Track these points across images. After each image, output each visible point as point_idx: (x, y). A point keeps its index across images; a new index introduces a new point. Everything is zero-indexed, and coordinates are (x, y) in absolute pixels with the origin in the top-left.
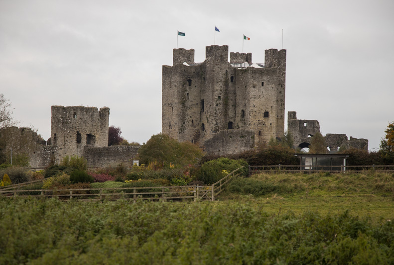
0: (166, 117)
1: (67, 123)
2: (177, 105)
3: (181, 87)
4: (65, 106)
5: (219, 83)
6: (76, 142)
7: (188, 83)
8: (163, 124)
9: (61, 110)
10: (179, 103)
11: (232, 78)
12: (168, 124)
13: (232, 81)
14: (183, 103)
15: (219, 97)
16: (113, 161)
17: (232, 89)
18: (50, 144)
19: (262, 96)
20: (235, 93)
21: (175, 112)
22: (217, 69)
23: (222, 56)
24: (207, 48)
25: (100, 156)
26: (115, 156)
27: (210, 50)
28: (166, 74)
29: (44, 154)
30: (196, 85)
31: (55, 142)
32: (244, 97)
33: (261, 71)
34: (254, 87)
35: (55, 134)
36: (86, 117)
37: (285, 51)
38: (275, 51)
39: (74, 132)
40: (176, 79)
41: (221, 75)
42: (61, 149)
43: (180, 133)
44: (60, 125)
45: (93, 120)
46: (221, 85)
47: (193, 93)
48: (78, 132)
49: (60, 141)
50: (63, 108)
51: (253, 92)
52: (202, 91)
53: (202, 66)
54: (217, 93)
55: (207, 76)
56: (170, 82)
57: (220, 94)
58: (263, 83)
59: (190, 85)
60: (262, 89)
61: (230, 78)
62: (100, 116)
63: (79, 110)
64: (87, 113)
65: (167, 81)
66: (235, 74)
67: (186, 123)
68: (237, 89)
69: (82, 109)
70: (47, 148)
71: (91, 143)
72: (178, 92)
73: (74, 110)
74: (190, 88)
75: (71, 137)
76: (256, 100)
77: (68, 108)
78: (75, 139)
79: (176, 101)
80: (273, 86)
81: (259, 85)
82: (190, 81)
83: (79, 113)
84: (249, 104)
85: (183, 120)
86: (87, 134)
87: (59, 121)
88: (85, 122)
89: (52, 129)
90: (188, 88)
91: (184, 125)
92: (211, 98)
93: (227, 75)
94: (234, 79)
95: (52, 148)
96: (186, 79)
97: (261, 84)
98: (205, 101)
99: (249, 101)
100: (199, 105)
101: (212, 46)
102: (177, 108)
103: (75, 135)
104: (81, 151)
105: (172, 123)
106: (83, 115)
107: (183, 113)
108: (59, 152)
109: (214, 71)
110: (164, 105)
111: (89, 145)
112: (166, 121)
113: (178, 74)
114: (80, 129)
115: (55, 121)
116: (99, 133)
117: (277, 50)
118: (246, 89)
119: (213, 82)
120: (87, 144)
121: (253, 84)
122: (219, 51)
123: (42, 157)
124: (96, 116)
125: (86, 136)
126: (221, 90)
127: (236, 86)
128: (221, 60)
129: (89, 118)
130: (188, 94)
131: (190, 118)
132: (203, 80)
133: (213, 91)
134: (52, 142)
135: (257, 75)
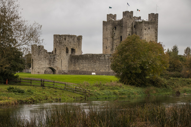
0: (105, 44)
1: (61, 43)
2: (110, 38)
3: (112, 30)
4: (60, 35)
5: (129, 28)
6: (66, 52)
7: (115, 28)
8: (103, 47)
9: (58, 36)
10: (111, 37)
11: (135, 26)
12: (106, 47)
13: (135, 27)
14: (113, 37)
15: (129, 34)
16: (85, 62)
17: (135, 31)
18: (53, 53)
19: (149, 34)
20: (136, 33)
21: (109, 41)
22: (128, 22)
23: (130, 16)
24: (123, 12)
25: (78, 60)
26: (86, 59)
27: (125, 13)
28: (104, 25)
29: (50, 58)
30: (118, 29)
31: (55, 53)
32: (140, 34)
33: (148, 22)
34: (145, 30)
35: (56, 49)
36: (71, 40)
37: (158, 14)
38: (153, 14)
39: (65, 48)
40: (110, 27)
41: (130, 24)
42: (58, 56)
43: (111, 51)
44: (58, 44)
45: (74, 42)
46: (130, 29)
47: (117, 33)
48: (67, 48)
49: (58, 52)
50: (60, 36)
51: (145, 32)
52: (121, 32)
53: (121, 21)
54: (128, 33)
55: (124, 25)
56: (106, 28)
57: (130, 33)
58: (149, 28)
59: (116, 29)
60: (149, 31)
61: (134, 26)
62: (78, 39)
63: (67, 36)
64: (71, 38)
65: (105, 28)
66: (136, 24)
67: (114, 46)
68: (137, 31)
69: (69, 36)
70: (51, 55)
71: (73, 53)
72: (110, 32)
73: (65, 36)
74: (116, 31)
75: (63, 50)
76: (146, 36)
77: (62, 35)
78: (65, 51)
79: (109, 36)
80: (154, 29)
81: (147, 29)
82: (116, 28)
83: (67, 38)
84: (143, 37)
85: (113, 45)
86: (71, 49)
87: (57, 42)
88: (70, 42)
89: (54, 46)
90: (115, 31)
91: (113, 47)
92: (125, 35)
93: (132, 25)
94: (136, 26)
95: (54, 56)
96: (114, 26)
97: (148, 28)
98: (122, 36)
99: (143, 36)
100: (120, 38)
101: (126, 12)
102: (110, 40)
103: (65, 49)
104: (68, 57)
105: (107, 47)
106: (69, 39)
107: (113, 42)
108: (58, 57)
109: (127, 23)
110: (103, 39)
111: (72, 54)
112: (105, 46)
113: (110, 24)
114: (68, 46)
115: (55, 42)
116: (77, 48)
117: (154, 14)
118: (142, 31)
119: (126, 27)
120: (71, 53)
121: (145, 28)
122: (129, 14)
123: (49, 60)
124: (76, 39)
125: (71, 50)
126: (130, 31)
127: (137, 30)
128: (130, 18)
129: (72, 40)
130: (115, 33)
131: (115, 44)
132: (121, 27)
133: (126, 32)
134: (54, 52)
135: (147, 24)
